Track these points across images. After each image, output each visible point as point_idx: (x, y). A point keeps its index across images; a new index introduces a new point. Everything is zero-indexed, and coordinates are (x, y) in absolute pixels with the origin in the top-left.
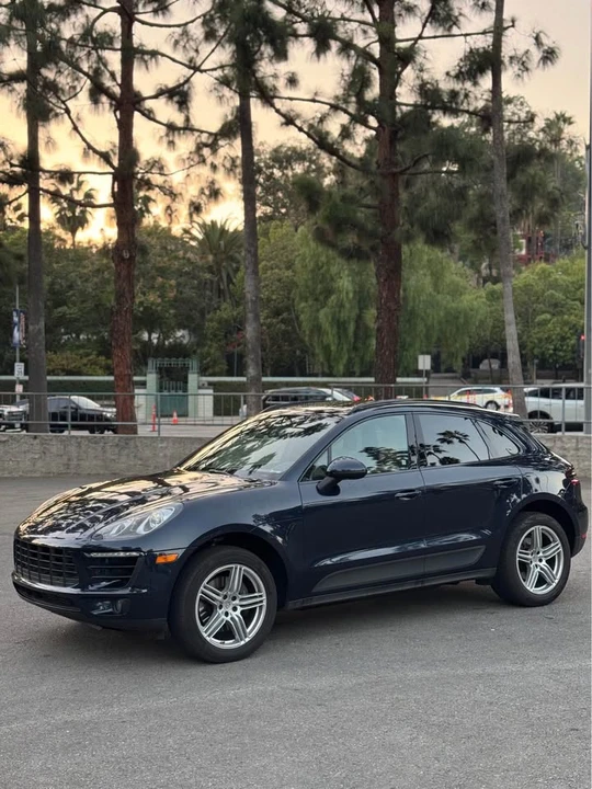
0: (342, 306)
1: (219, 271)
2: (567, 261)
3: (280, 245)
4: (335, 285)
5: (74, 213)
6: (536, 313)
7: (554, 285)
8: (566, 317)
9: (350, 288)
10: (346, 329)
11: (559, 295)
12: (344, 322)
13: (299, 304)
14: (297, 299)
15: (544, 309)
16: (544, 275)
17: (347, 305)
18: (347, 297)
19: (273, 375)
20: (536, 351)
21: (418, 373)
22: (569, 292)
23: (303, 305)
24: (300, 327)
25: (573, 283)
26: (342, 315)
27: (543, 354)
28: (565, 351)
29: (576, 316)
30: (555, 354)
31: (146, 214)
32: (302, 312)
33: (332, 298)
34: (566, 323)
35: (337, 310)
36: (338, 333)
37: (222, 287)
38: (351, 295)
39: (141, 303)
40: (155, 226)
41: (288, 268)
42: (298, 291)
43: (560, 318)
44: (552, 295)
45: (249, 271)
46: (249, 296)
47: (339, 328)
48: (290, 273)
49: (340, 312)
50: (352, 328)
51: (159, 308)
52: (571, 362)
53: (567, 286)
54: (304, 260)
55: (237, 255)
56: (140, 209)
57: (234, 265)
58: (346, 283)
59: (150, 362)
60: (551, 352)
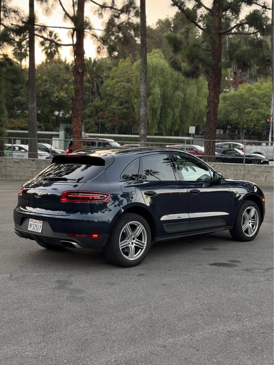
0: (155, 101)
1: (93, 83)
2: (259, 84)
3: (125, 71)
4: (152, 91)
5: (21, 51)
6: (245, 108)
7: (255, 95)
8: (260, 110)
9: (159, 93)
10: (156, 113)
11: (257, 100)
12: (155, 110)
13: (134, 99)
14: (133, 97)
15: (249, 106)
16: (250, 90)
17: (157, 101)
18: (157, 97)
19: (119, 133)
20: (245, 126)
21: (189, 135)
22: (261, 98)
23: (136, 100)
24: (133, 111)
25: (262, 94)
26: (155, 106)
27: (248, 127)
28: (259, 126)
29: (264, 110)
30: (254, 128)
31: (56, 53)
32: (135, 104)
33: (150, 97)
34: (259, 113)
35: (152, 103)
36: (152, 115)
37: (94, 90)
38: (159, 96)
39: (57, 97)
40: (58, 59)
41: (128, 82)
42: (133, 93)
43: (257, 110)
44: (253, 99)
45: (143, 81)
46: (142, 94)
47: (153, 112)
48: (130, 84)
49: (154, 104)
50: (159, 112)
51: (65, 99)
52: (261, 131)
53: (260, 96)
54: (137, 79)
55: (101, 75)
56: (54, 50)
57: (100, 80)
58: (158, 90)
59: (61, 126)
60: (252, 126)
